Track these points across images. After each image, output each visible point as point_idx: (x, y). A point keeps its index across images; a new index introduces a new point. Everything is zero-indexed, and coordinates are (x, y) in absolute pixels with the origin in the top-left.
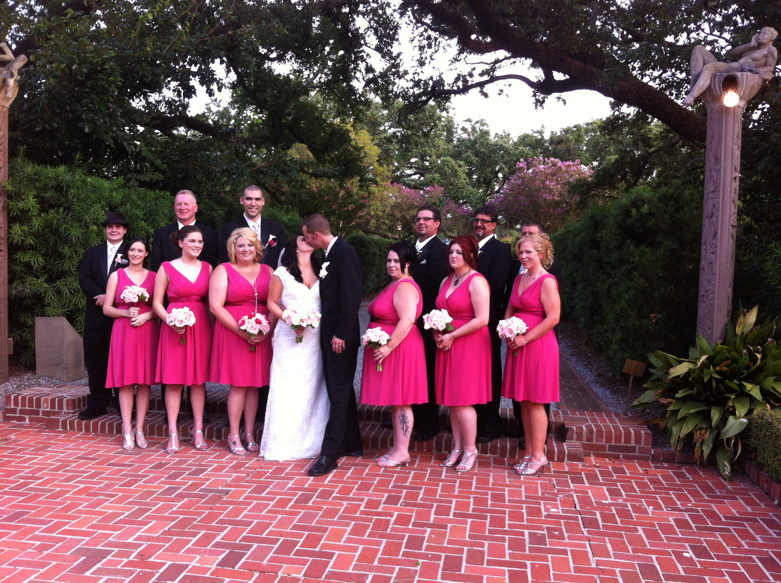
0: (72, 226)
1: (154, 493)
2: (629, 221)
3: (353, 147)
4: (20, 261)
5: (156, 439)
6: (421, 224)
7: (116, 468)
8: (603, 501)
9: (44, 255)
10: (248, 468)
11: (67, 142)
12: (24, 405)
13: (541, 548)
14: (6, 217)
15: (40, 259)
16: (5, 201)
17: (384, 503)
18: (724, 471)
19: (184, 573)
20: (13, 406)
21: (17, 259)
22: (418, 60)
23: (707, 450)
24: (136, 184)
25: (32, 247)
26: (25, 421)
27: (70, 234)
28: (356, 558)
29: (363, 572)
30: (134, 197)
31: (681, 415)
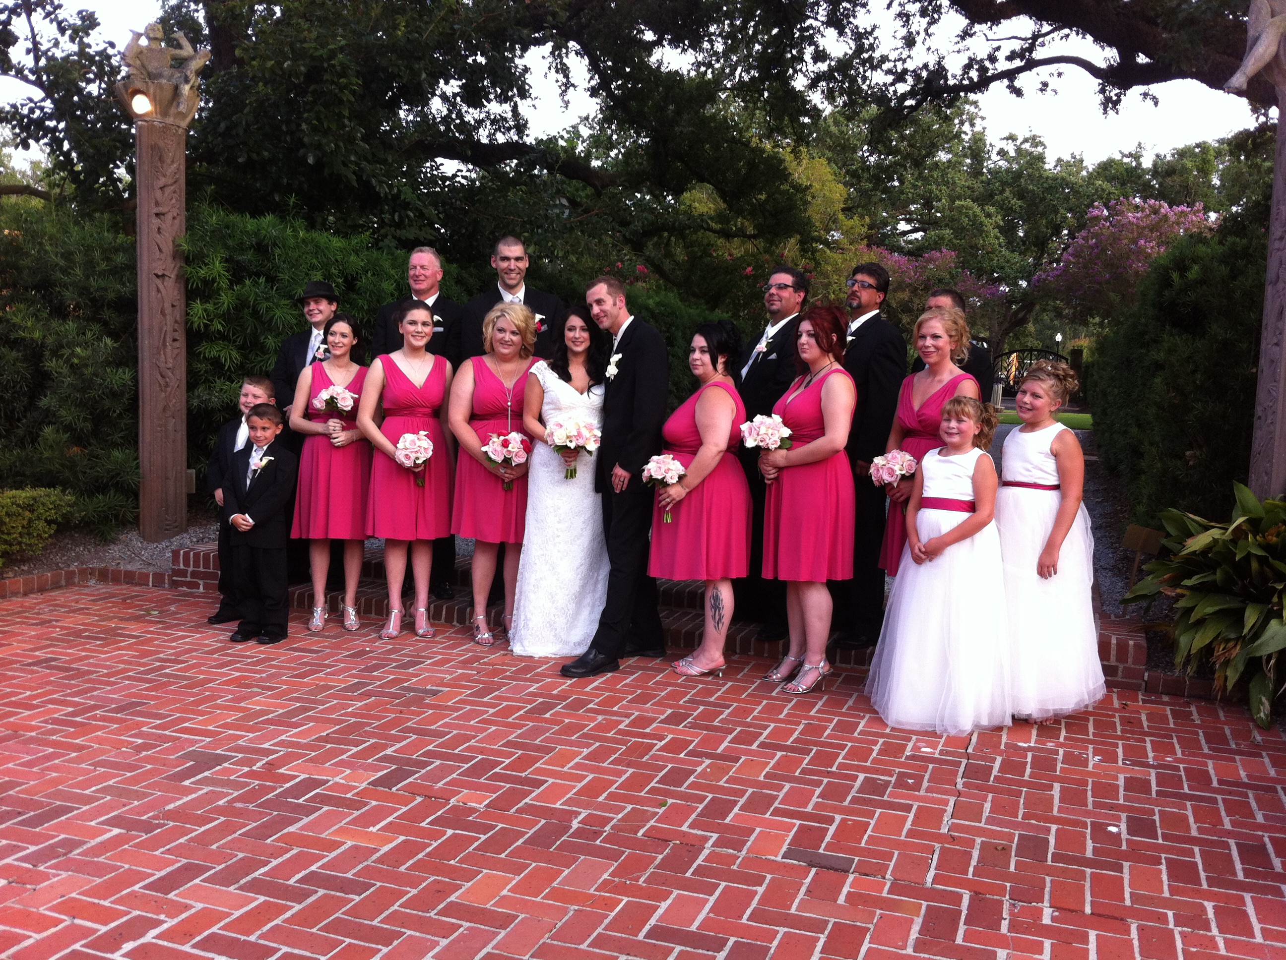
0: (278, 306)
1: (332, 687)
2: (1167, 293)
3: (793, 187)
4: (204, 357)
5: (373, 620)
6: (772, 295)
7: (297, 654)
8: (1020, 744)
9: (241, 348)
10: (485, 664)
11: (285, 180)
12: (196, 564)
13: (871, 800)
14: (183, 290)
15: (234, 353)
16: (181, 267)
17: (659, 722)
18: (1259, 711)
19: (318, 791)
20: (182, 567)
21: (200, 353)
22: (903, 38)
23: (1232, 676)
24: (394, 243)
25: (222, 336)
26: (199, 588)
27: (274, 315)
28: (575, 791)
29: (574, 809)
30: (386, 265)
31: (1193, 618)
